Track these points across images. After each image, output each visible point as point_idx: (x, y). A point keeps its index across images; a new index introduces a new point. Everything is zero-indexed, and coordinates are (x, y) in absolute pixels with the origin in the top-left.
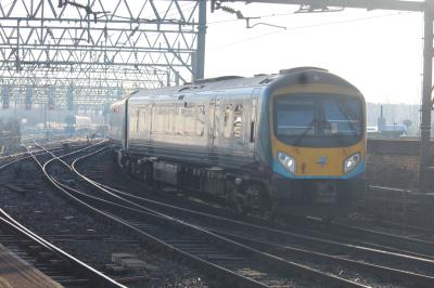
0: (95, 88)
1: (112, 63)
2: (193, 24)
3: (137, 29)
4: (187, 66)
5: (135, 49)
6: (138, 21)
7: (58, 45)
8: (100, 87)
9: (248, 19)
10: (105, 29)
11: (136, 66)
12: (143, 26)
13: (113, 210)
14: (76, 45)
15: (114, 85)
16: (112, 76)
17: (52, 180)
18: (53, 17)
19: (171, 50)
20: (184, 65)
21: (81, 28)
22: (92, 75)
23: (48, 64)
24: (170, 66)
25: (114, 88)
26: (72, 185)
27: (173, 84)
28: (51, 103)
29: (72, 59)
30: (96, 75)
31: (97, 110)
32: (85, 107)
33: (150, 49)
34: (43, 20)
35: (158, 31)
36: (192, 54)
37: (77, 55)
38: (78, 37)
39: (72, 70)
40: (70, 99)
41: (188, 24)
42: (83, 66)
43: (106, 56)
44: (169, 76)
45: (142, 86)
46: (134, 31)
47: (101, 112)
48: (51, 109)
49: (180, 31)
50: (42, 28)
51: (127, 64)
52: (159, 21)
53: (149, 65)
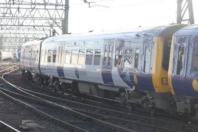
0: (13, 38)
1: (22, 25)
2: (62, 5)
3: (34, 8)
4: (60, 27)
5: (33, 18)
6: (35, 4)
8: (17, 38)
9: (89, 3)
10: (18, 8)
11: (34, 26)
14: (4, 16)
15: (23, 36)
16: (22, 32)
19: (51, 19)
20: (58, 26)
21: (6, 8)
22: (12, 31)
24: (51, 26)
25: (23, 38)
26: (2, 86)
29: (2, 23)
30: (14, 31)
31: (15, 49)
32: (9, 48)
33: (41, 18)
35: (45, 9)
36: (62, 20)
38: (5, 12)
39: (2, 29)
41: (60, 5)
42: (8, 27)
43: (19, 22)
44: (50, 32)
45: (37, 37)
47: (17, 50)
49: (56, 9)
51: (29, 26)
52: (45, 4)
53: (40, 26)
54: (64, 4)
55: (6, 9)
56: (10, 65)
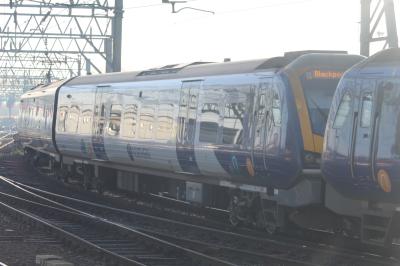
1: (19, 51)
3: (49, 14)
4: (101, 53)
5: (45, 36)
6: (51, 6)
8: (6, 77)
10: (15, 14)
11: (46, 53)
12: (55, 11)
15: (20, 73)
16: (18, 64)
19: (83, 36)
20: (97, 51)
24: (82, 53)
25: (21, 77)
33: (61, 35)
35: (70, 15)
41: (100, 7)
44: (79, 63)
46: (46, 16)
47: (5, 103)
49: (93, 16)
51: (35, 52)
52: (71, 6)
53: (59, 52)
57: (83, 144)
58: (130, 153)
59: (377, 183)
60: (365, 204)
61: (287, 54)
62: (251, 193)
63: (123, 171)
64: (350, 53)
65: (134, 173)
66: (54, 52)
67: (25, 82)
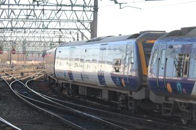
0: (37, 42)
1: (47, 28)
2: (91, 7)
3: (60, 10)
4: (88, 30)
5: (59, 21)
6: (61, 5)
7: (18, 19)
8: (41, 42)
9: (120, 4)
10: (43, 10)
11: (60, 30)
13: (49, 108)
14: (27, 19)
15: (48, 40)
16: (47, 35)
17: (15, 92)
18: (15, 3)
19: (79, 21)
20: (86, 29)
21: (30, 9)
23: (12, 29)
24: (79, 30)
25: (48, 42)
26: (26, 95)
27: (80, 39)
28: (14, 50)
29: (25, 26)
31: (39, 54)
32: (32, 52)
33: (68, 20)
34: (9, 5)
35: (72, 10)
36: (91, 23)
37: (27, 24)
38: (28, 14)
39: (25, 32)
40: (24, 48)
43: (43, 25)
44: (78, 35)
47: (41, 55)
48: (14, 53)
49: (84, 11)
50: (9, 9)
51: (55, 29)
52: (72, 6)
53: (67, 29)
54: (93, 5)
55: (29, 11)
56: (35, 72)
57: (65, 74)
58: (82, 77)
59: (167, 89)
60: (164, 98)
61: (141, 32)
62: (124, 94)
63: (81, 86)
64: (166, 32)
65: (85, 87)
66: (65, 29)
67: (51, 44)
